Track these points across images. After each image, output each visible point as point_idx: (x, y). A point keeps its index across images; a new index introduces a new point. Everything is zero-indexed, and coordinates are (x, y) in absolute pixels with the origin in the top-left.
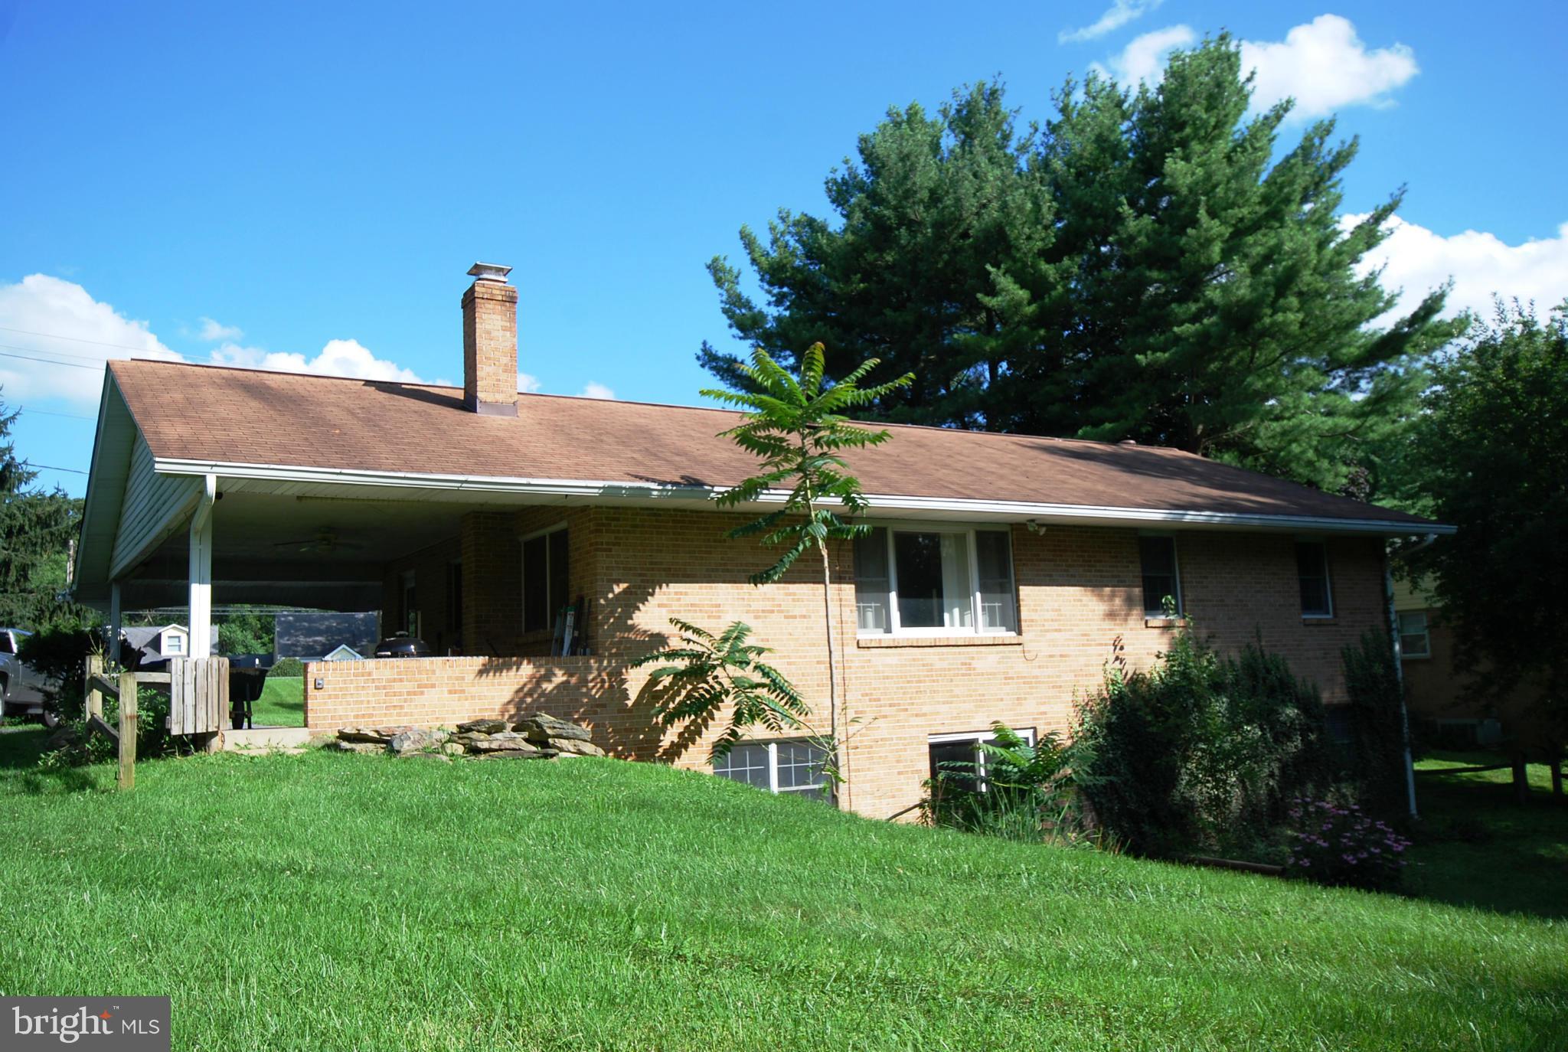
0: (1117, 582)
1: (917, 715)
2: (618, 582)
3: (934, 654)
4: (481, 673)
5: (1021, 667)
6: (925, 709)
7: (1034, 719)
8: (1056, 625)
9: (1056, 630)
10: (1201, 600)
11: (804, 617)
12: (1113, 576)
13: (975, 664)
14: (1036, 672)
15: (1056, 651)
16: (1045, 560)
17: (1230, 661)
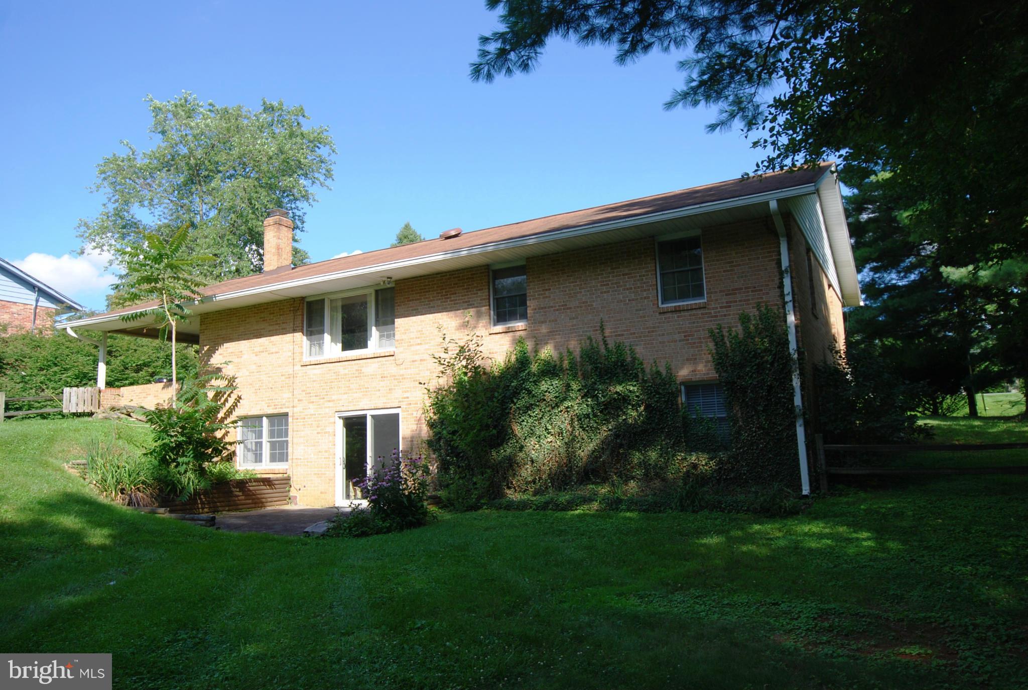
0: (469, 305)
1: (329, 401)
2: (206, 346)
3: (341, 366)
4: (163, 388)
5: (393, 370)
6: (334, 397)
7: (399, 402)
8: (419, 341)
9: (418, 344)
10: (542, 308)
11: (277, 353)
12: (463, 302)
13: (364, 370)
14: (402, 372)
15: (417, 358)
16: (413, 300)
17: (568, 351)
